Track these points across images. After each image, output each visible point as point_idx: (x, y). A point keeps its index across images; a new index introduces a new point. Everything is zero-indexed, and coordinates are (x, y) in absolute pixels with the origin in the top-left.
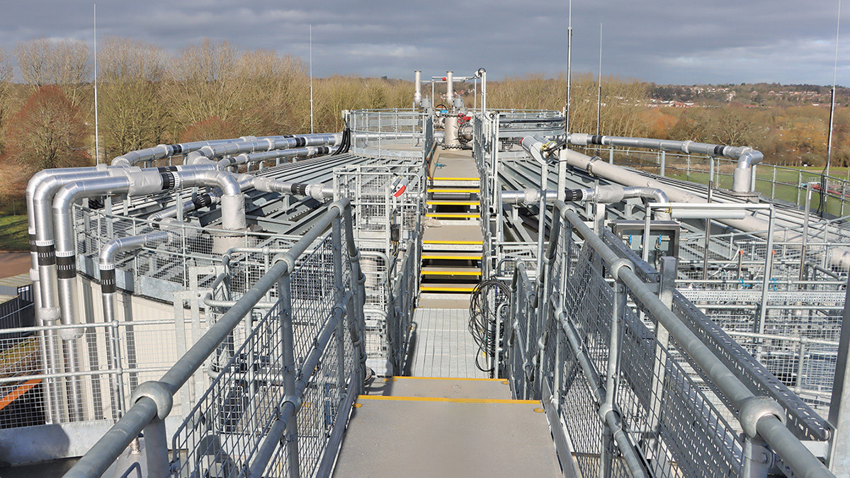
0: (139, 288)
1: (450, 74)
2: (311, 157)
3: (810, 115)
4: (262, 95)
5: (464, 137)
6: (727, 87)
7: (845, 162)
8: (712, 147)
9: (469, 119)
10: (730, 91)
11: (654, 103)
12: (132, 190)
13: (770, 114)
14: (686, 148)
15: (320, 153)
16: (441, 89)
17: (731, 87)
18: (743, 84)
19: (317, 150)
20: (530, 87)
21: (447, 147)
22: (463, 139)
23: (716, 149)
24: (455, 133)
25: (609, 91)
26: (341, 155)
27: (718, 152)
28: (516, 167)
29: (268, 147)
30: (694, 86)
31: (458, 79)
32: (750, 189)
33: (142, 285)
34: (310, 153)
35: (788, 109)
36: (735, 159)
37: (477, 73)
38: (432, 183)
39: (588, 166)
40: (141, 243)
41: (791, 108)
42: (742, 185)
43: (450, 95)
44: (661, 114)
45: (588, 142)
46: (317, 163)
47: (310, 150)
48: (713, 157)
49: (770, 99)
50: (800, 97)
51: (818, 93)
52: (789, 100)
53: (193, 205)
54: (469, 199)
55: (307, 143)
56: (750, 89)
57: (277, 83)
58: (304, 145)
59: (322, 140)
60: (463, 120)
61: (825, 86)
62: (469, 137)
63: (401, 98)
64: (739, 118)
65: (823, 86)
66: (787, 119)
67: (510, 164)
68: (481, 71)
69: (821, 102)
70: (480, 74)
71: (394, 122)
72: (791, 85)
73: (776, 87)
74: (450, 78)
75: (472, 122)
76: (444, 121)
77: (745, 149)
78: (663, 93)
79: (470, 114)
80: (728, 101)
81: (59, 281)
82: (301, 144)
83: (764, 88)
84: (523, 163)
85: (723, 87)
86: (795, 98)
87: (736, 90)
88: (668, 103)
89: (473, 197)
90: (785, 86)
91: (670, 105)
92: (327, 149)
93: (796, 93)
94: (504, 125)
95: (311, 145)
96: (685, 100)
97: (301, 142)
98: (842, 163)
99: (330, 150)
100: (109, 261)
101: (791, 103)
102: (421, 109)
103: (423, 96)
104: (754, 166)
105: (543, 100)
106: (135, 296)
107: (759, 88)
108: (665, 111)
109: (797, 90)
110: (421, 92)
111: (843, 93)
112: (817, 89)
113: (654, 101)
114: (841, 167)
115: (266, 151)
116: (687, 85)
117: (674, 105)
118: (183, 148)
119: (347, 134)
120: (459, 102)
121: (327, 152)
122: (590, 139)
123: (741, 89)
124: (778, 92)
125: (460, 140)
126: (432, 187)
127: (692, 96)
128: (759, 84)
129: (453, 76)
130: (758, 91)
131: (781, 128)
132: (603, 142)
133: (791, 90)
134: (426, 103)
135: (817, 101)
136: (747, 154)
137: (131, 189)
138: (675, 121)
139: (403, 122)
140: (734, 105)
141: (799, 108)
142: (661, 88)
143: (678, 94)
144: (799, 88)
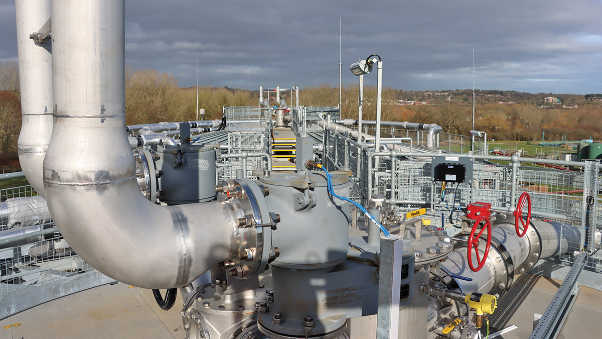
1: (278, 87)
2: (201, 133)
3: (497, 109)
4: (148, 99)
5: (287, 120)
6: (447, 92)
7: (517, 138)
8: (417, 125)
9: (289, 111)
10: (449, 95)
11: (401, 103)
14: (405, 125)
15: (205, 131)
16: (273, 95)
17: (450, 92)
18: (457, 90)
19: (203, 130)
20: (322, 93)
21: (277, 126)
22: (286, 122)
23: (420, 125)
24: (282, 119)
25: (372, 95)
26: (221, 131)
27: (420, 128)
28: (314, 135)
29: (177, 128)
30: (427, 91)
31: (282, 90)
32: (436, 144)
34: (200, 131)
36: (428, 130)
38: (274, 141)
41: (486, 105)
42: (430, 144)
43: (278, 98)
44: (406, 109)
45: (353, 124)
46: (205, 136)
47: (200, 129)
48: (419, 130)
50: (492, 98)
51: (502, 95)
52: (485, 100)
54: (292, 149)
55: (198, 126)
56: (461, 93)
57: (158, 91)
58: (196, 127)
59: (206, 124)
60: (286, 112)
61: (506, 91)
62: (289, 120)
63: (239, 101)
64: (453, 111)
65: (505, 91)
66: (484, 111)
67: (311, 134)
68: (296, 87)
69: (504, 101)
70: (295, 88)
71: (249, 114)
72: (486, 91)
73: (477, 92)
74: (278, 90)
75: (291, 113)
76: (275, 112)
77: (433, 125)
78: (408, 96)
79: (289, 109)
80: (448, 101)
83: (470, 93)
84: (317, 133)
85: (445, 92)
86: (488, 98)
87: (453, 94)
88: (411, 103)
89: (293, 148)
90: (482, 91)
91: (412, 104)
92: (209, 129)
93: (489, 95)
94: (308, 114)
95: (199, 127)
96: (421, 100)
97: (195, 125)
98: (515, 138)
99: (211, 129)
101: (486, 102)
102: (262, 106)
103: (264, 99)
104: (438, 134)
105: (330, 102)
107: (467, 92)
108: (408, 108)
111: (517, 95)
112: (501, 93)
113: (401, 101)
114: (515, 141)
116: (422, 91)
117: (414, 104)
118: (129, 128)
119: (224, 119)
120: (283, 102)
121: (209, 131)
122: (355, 122)
123: (455, 93)
124: (478, 95)
125: (284, 122)
126: (274, 143)
127: (425, 98)
128: (466, 90)
129: (280, 88)
130: (466, 94)
131: (480, 118)
133: (486, 94)
134: (266, 103)
135: (501, 101)
136: (433, 127)
138: (414, 114)
139: (253, 114)
140: (452, 103)
141: (491, 105)
142: (406, 93)
143: (417, 97)
144: (491, 92)
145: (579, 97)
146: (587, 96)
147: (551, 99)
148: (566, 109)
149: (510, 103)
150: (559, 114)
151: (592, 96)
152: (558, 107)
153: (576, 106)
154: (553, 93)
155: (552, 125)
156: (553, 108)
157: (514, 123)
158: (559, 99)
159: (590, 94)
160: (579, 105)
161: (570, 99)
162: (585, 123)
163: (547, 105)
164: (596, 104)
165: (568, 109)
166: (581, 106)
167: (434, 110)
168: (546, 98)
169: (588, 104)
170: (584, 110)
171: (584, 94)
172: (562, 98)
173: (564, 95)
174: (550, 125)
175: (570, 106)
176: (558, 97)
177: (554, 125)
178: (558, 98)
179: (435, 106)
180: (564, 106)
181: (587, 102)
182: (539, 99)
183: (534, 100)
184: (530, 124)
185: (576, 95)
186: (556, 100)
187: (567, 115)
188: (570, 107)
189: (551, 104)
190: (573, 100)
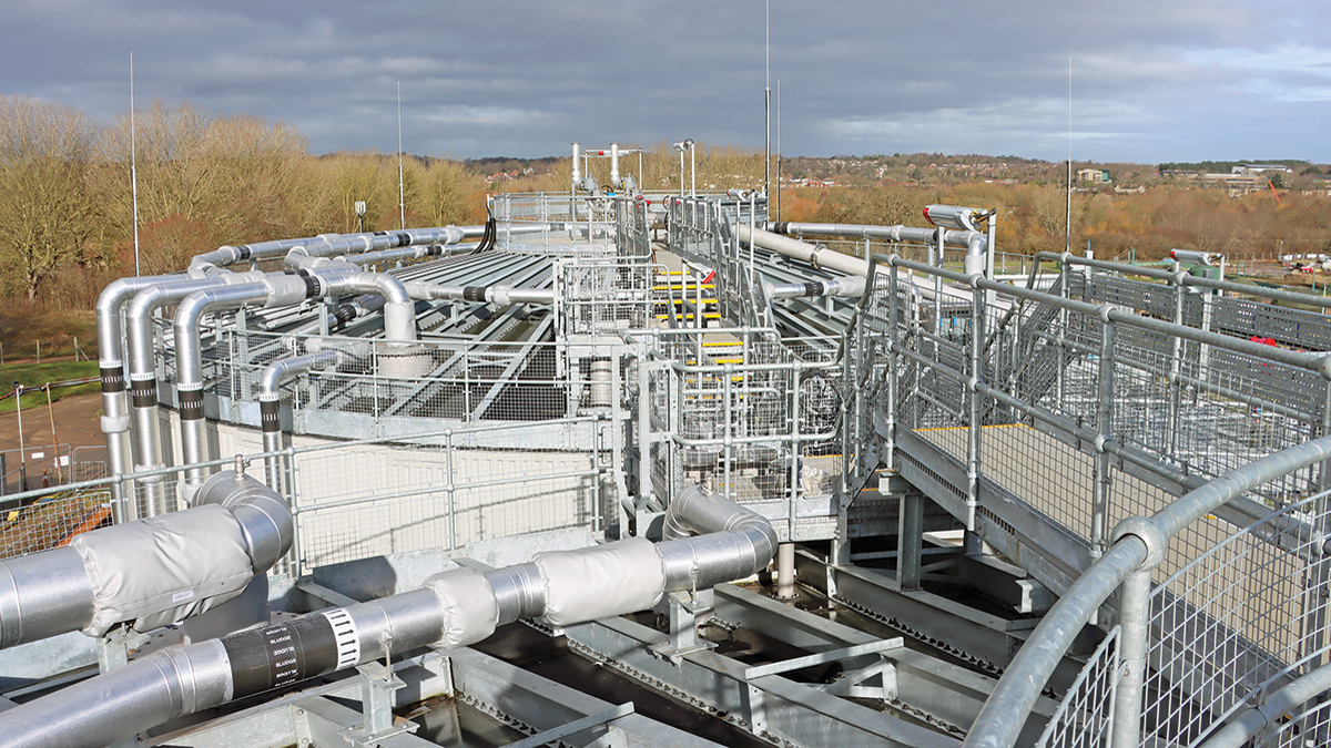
0: (301, 425)
1: (614, 147)
2: (422, 259)
3: (983, 196)
6: (876, 159)
8: (931, 232)
10: (880, 165)
11: (781, 183)
12: (271, 300)
13: (934, 194)
14: (897, 234)
15: (431, 254)
17: (881, 160)
18: (896, 156)
19: (427, 250)
26: (487, 253)
29: (365, 247)
30: (833, 158)
31: (626, 152)
33: (306, 421)
34: (418, 254)
35: (956, 187)
37: (682, 145)
39: (812, 256)
40: (308, 365)
41: (959, 186)
44: (793, 197)
47: (419, 250)
49: (931, 175)
50: (969, 172)
51: (991, 166)
52: (956, 175)
53: (335, 319)
55: (412, 241)
56: (905, 162)
58: (408, 243)
59: (430, 237)
69: (995, 178)
72: (957, 156)
73: (937, 158)
74: (614, 152)
78: (794, 169)
80: (878, 178)
81: (182, 424)
82: (404, 242)
83: (923, 160)
85: (871, 159)
86: (963, 172)
87: (888, 163)
88: (801, 182)
90: (950, 157)
91: (803, 185)
92: (439, 249)
93: (964, 166)
95: (416, 243)
96: (821, 178)
97: (405, 239)
99: (444, 249)
100: (273, 389)
101: (959, 179)
103: (622, 173)
106: (297, 435)
107: (917, 160)
108: (800, 194)
109: (964, 163)
110: (620, 170)
115: (361, 252)
116: (824, 157)
117: (809, 185)
118: (251, 251)
119: (491, 225)
121: (439, 253)
123: (894, 162)
124: (941, 165)
127: (831, 172)
128: (916, 155)
130: (915, 164)
132: (789, 231)
133: (958, 163)
135: (990, 177)
137: (269, 298)
140: (886, 183)
141: (970, 186)
142: (789, 161)
143: (813, 169)
144: (967, 159)
145: (1147, 168)
146: (1162, 168)
147: (1090, 173)
148: (1120, 194)
149: (1008, 181)
150: (1111, 204)
151: (1172, 166)
152: (1106, 190)
153: (1142, 189)
154: (1094, 162)
155: (1103, 227)
156: (1096, 193)
157: (1026, 225)
158: (1106, 174)
159: (1168, 163)
160: (1147, 186)
161: (1129, 174)
162: (1166, 223)
163: (1084, 186)
164: (1181, 183)
165: (1126, 194)
166: (1151, 188)
167: (859, 198)
168: (1080, 172)
169: (1165, 183)
170: (1160, 196)
171: (1156, 163)
172: (1111, 171)
173: (1117, 165)
174: (1098, 228)
175: (1129, 188)
176: (1106, 169)
177: (1107, 229)
178: (1104, 171)
179: (851, 188)
180: (1118, 189)
181: (1162, 180)
182: (1066, 174)
183: (1057, 176)
184: (1058, 225)
185: (1138, 166)
186: (1101, 176)
187: (1127, 207)
188: (1129, 191)
189: (1091, 184)
190: (1136, 175)
